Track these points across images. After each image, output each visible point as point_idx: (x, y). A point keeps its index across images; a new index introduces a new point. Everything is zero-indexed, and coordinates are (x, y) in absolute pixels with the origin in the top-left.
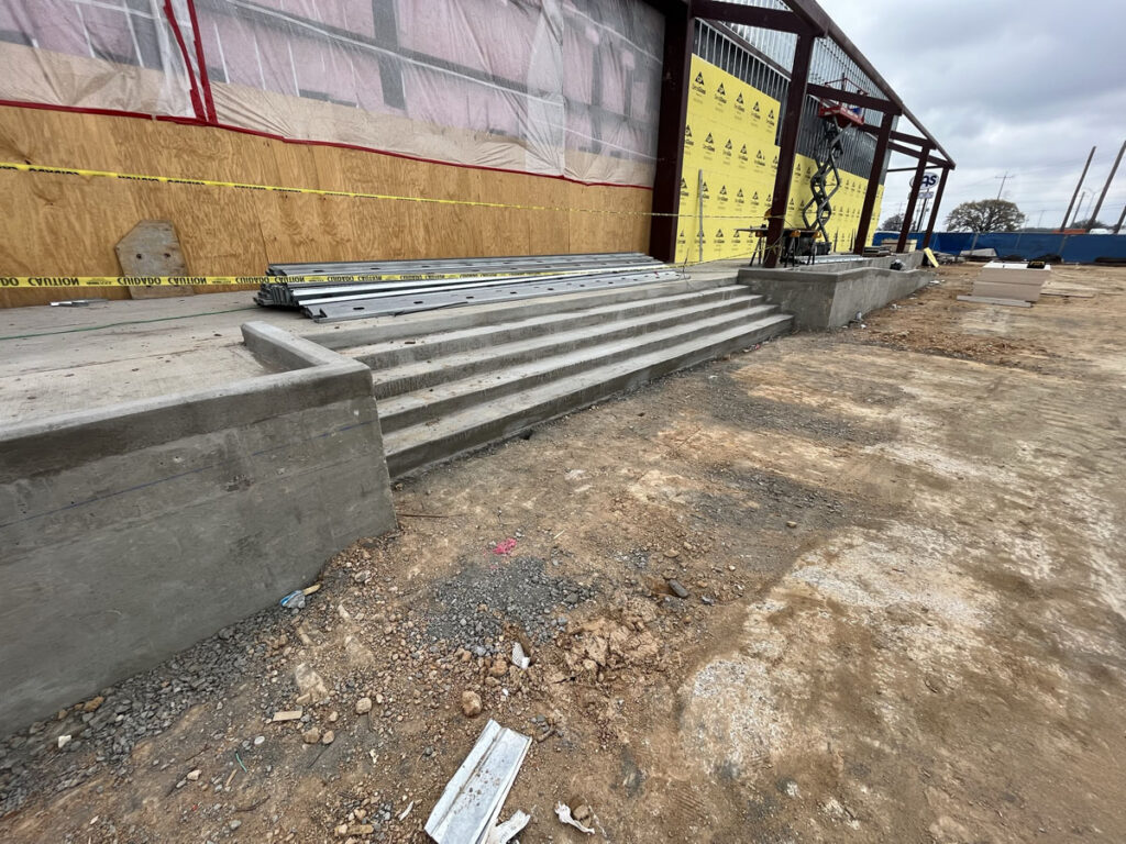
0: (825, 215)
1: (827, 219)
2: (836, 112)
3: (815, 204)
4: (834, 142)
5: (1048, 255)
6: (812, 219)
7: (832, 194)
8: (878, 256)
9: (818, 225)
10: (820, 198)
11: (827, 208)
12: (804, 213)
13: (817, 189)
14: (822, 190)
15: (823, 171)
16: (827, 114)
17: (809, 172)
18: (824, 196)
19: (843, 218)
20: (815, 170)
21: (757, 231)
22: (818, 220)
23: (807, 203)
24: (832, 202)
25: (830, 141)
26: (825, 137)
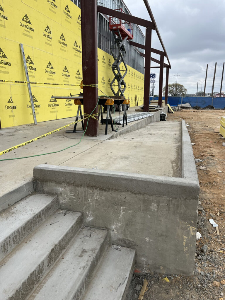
0: (123, 87)
1: (124, 89)
2: (119, 27)
3: (116, 81)
4: (121, 45)
5: (209, 106)
6: (116, 90)
7: (124, 75)
8: (155, 111)
9: (120, 93)
10: (118, 77)
11: (123, 83)
12: (111, 86)
13: (116, 72)
14: (119, 73)
15: (117, 62)
16: (114, 28)
17: (110, 62)
18: (120, 76)
19: (130, 89)
20: (113, 61)
21: (76, 99)
22: (119, 90)
23: (111, 80)
24: (126, 80)
25: (118, 45)
26: (116, 42)
